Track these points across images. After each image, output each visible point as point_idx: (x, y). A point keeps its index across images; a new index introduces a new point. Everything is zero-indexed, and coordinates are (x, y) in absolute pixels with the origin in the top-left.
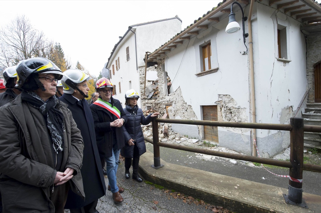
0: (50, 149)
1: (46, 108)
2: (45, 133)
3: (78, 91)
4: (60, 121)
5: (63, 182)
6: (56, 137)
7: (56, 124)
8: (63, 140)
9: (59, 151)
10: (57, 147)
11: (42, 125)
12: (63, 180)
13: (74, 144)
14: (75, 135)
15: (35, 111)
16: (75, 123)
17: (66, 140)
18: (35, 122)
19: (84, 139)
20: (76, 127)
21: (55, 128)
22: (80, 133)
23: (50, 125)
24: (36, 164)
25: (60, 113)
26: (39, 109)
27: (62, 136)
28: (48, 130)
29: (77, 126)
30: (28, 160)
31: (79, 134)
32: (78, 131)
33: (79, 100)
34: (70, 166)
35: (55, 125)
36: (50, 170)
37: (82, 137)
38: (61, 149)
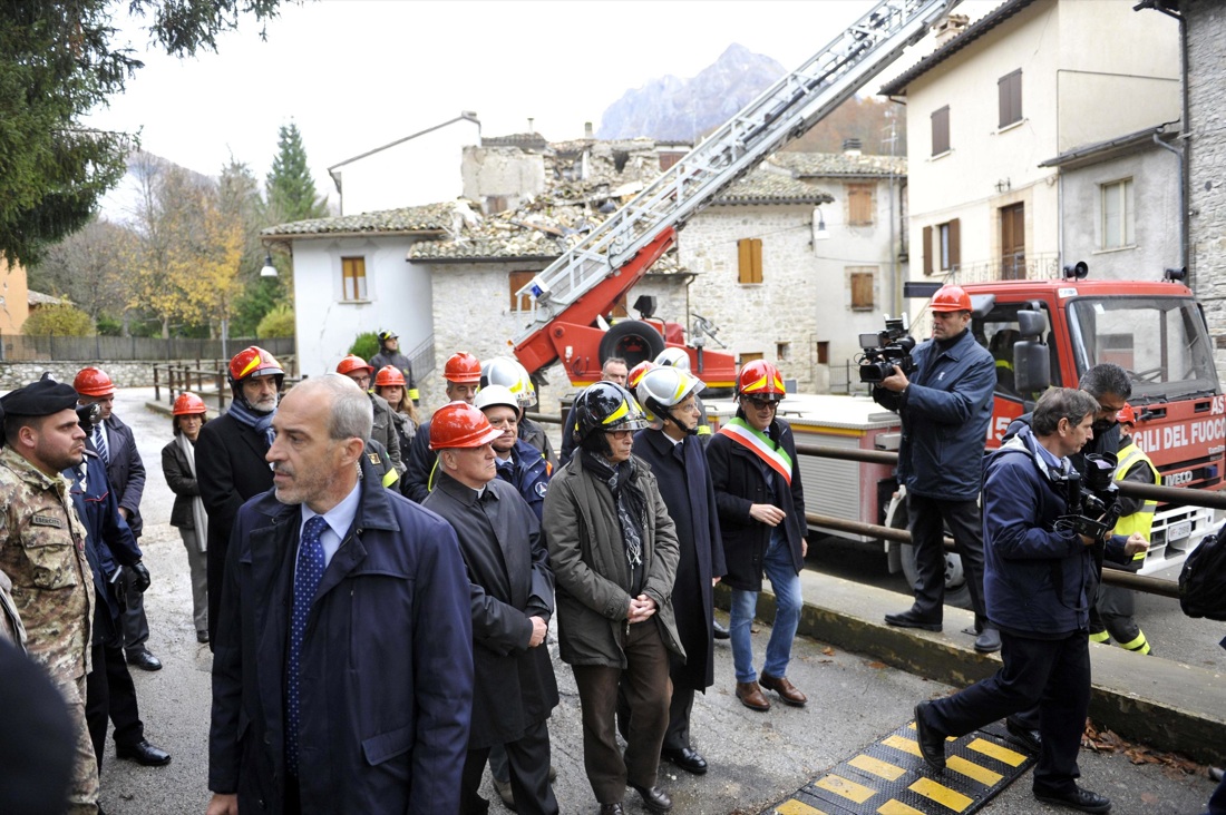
0: (623, 558)
1: (618, 484)
2: (616, 527)
3: (673, 423)
4: (639, 507)
5: (639, 619)
6: (631, 538)
7: (633, 513)
8: (642, 545)
9: (635, 564)
10: (633, 556)
11: (612, 514)
12: (638, 615)
13: (659, 550)
14: (663, 529)
15: (602, 487)
16: (663, 505)
17: (647, 544)
18: (602, 507)
19: (681, 541)
20: (665, 514)
21: (630, 522)
22: (674, 527)
23: (623, 515)
24: (603, 581)
25: (639, 491)
26: (606, 484)
27: (641, 537)
28: (621, 524)
29: (666, 511)
30: (590, 571)
31: (672, 530)
32: (669, 524)
33: (675, 443)
34: (648, 593)
35: (630, 516)
36: (621, 593)
37: (675, 535)
38: (639, 562)
